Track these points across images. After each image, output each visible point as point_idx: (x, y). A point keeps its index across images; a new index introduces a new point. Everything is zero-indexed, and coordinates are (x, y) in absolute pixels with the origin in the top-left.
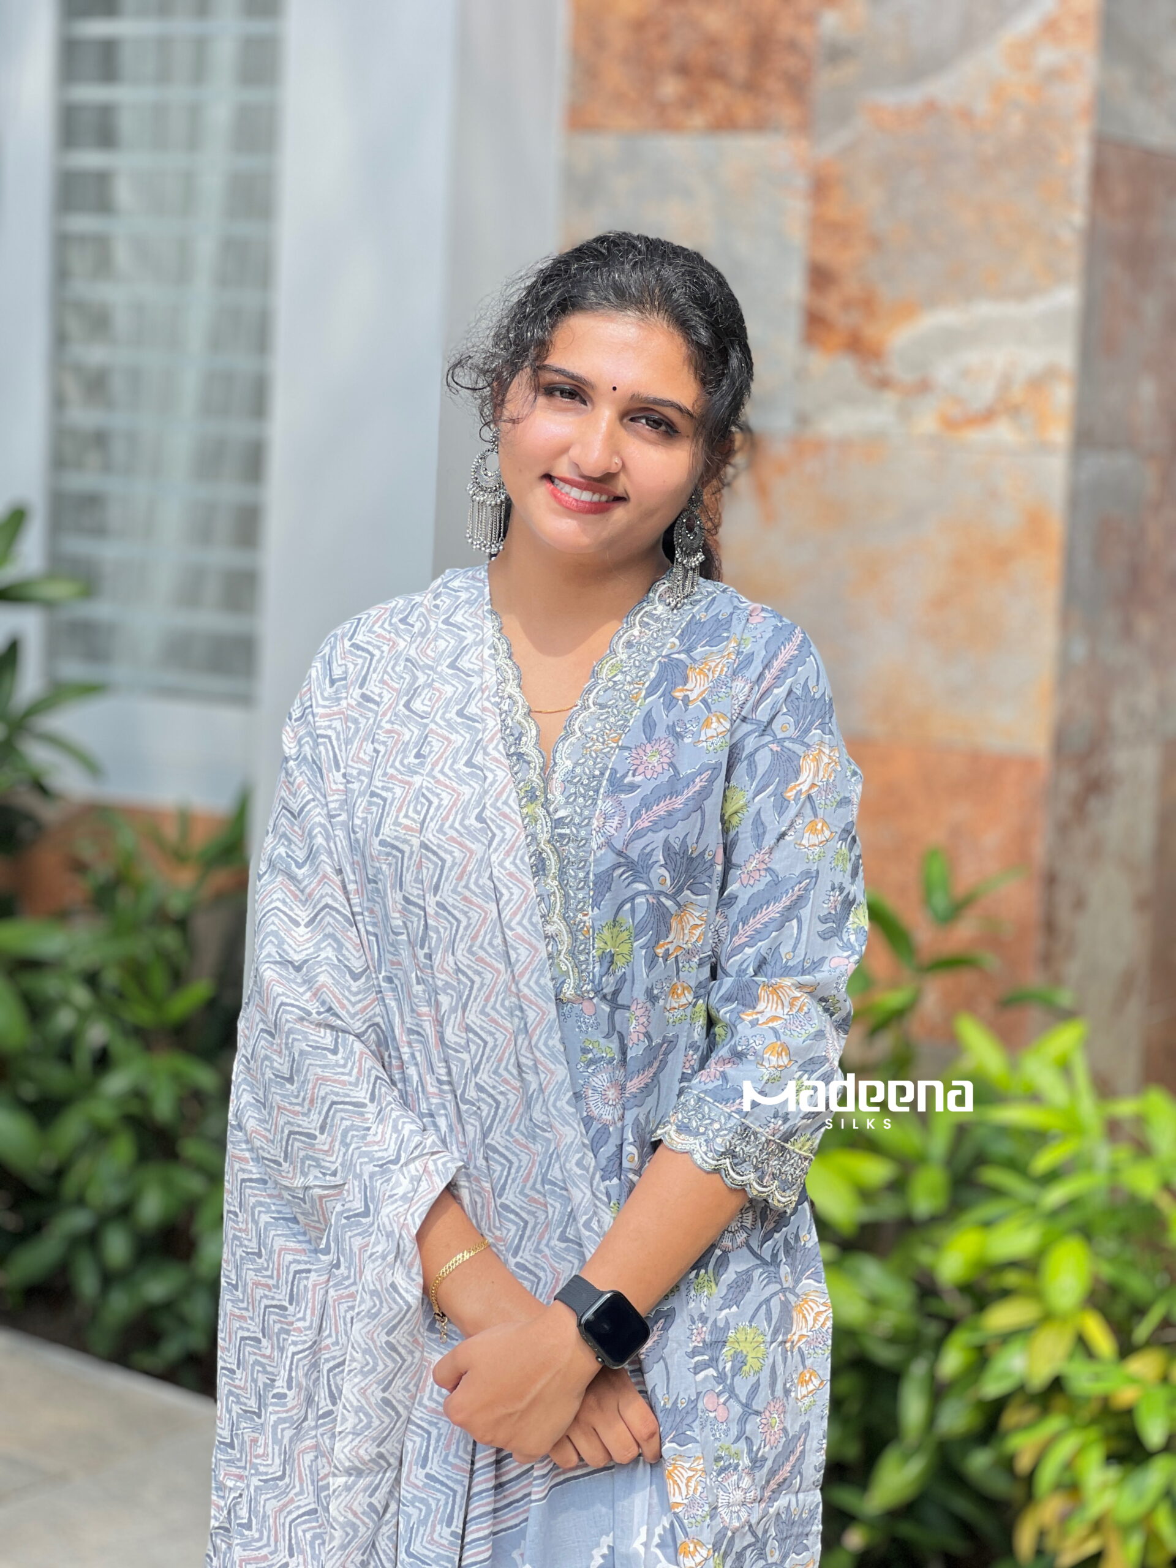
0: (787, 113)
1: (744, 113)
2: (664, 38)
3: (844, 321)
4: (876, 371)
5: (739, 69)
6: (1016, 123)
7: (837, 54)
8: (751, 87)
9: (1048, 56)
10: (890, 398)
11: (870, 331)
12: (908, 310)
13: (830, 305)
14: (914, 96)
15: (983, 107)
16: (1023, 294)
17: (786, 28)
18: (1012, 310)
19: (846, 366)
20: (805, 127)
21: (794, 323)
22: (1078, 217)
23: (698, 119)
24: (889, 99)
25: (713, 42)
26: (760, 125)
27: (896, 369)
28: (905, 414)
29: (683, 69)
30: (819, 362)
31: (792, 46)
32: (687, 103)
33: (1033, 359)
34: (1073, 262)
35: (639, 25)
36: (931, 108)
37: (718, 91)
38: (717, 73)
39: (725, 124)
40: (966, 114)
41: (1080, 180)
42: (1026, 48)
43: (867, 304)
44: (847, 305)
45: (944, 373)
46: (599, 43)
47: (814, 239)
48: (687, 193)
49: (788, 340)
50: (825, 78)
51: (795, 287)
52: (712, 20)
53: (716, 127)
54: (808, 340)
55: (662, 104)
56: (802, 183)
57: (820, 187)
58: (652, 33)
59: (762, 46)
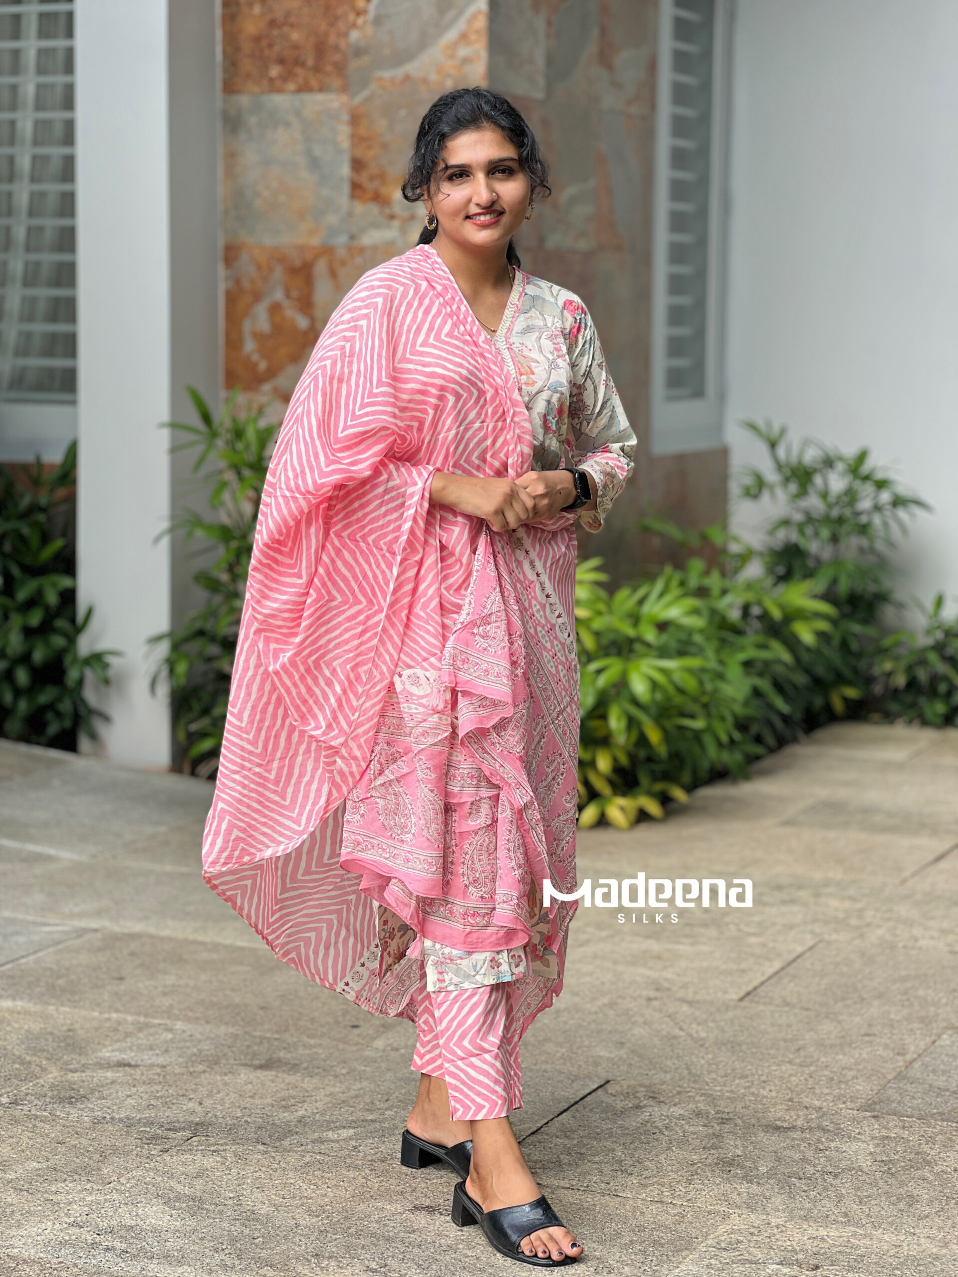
0: (335, 82)
1: (314, 83)
2: (270, 46)
3: (370, 186)
4: (387, 211)
5: (310, 62)
6: (449, 84)
7: (359, 52)
8: (317, 69)
9: (463, 52)
10: (396, 223)
11: (383, 191)
13: (363, 179)
14: (399, 72)
15: (433, 76)
17: (332, 39)
19: (374, 209)
20: (345, 89)
21: (346, 188)
23: (291, 86)
24: (387, 74)
25: (296, 47)
26: (322, 89)
27: (398, 209)
28: (403, 232)
29: (281, 61)
30: (359, 208)
31: (337, 48)
32: (285, 78)
35: (257, 39)
36: (407, 78)
37: (299, 71)
38: (298, 62)
39: (304, 88)
40: (425, 81)
42: (453, 46)
43: (382, 177)
44: (372, 178)
46: (238, 49)
47: (353, 145)
48: (287, 124)
49: (343, 197)
50: (354, 64)
51: (345, 170)
52: (295, 36)
53: (300, 90)
54: (353, 196)
55: (271, 80)
56: (346, 117)
57: (355, 119)
58: (264, 43)
59: (321, 49)
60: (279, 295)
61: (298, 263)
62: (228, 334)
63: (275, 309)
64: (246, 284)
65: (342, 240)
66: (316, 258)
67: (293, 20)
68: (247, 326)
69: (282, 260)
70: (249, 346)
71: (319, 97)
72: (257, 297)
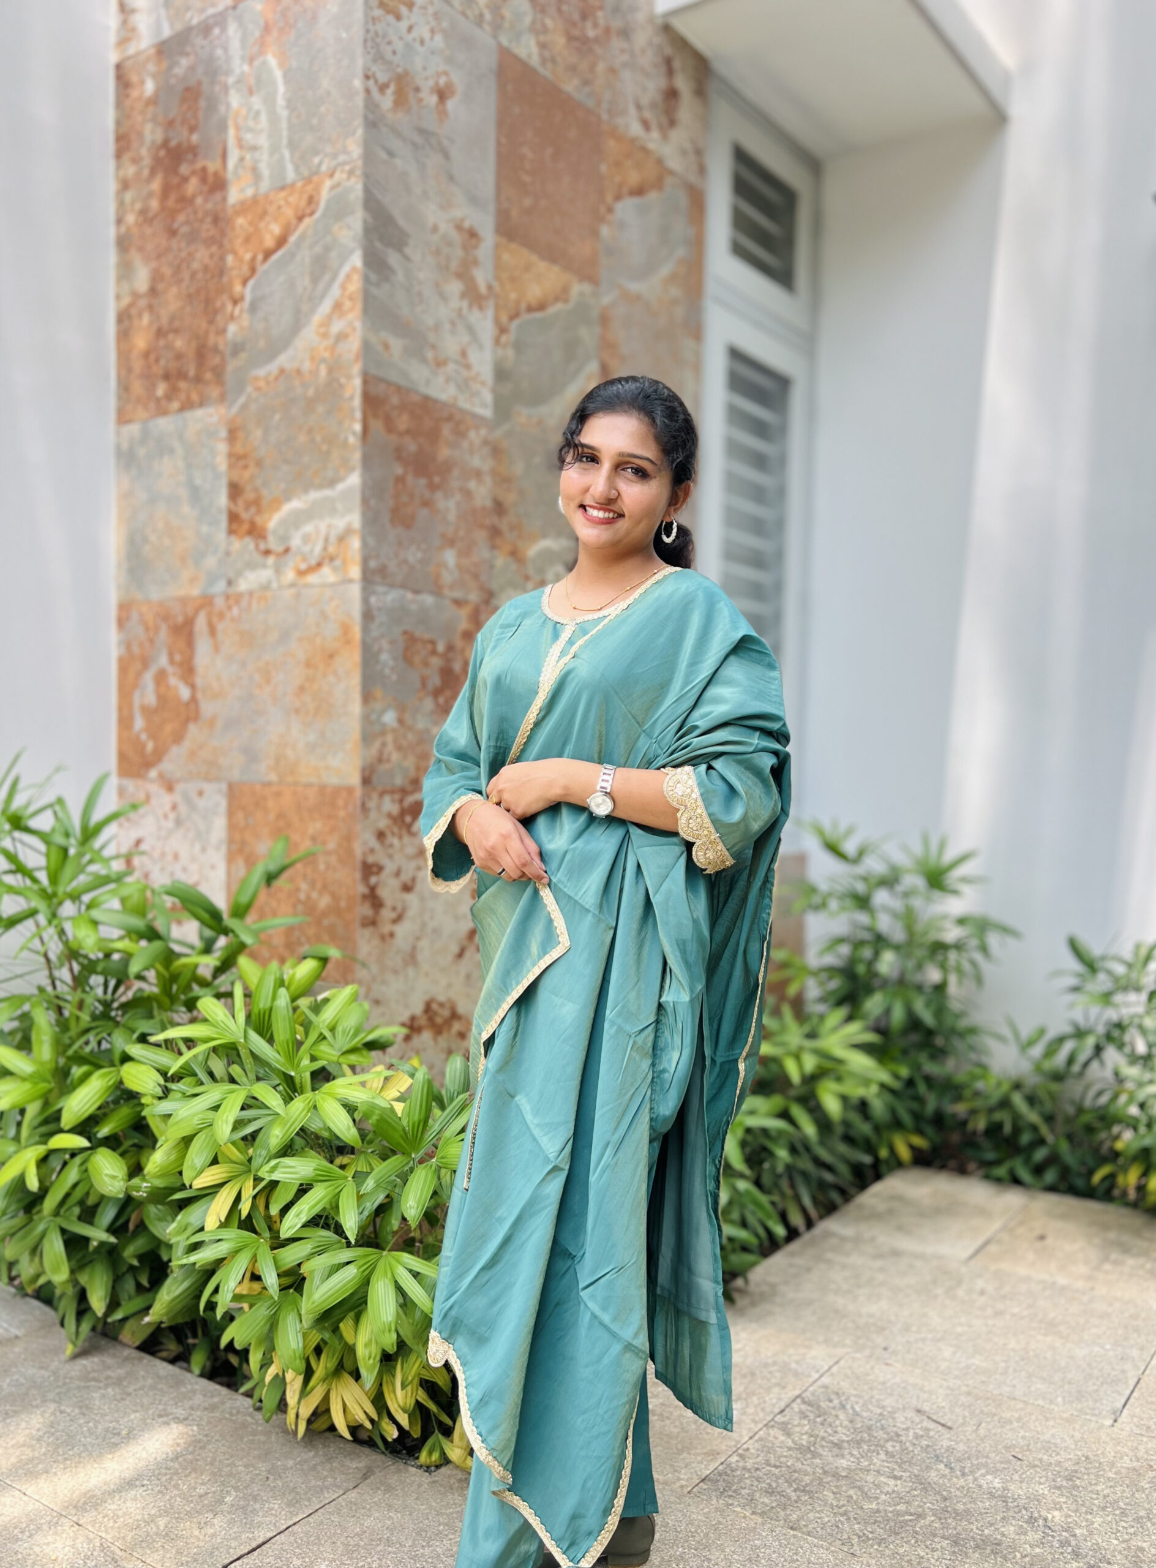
0: (214, 392)
1: (195, 397)
2: (157, 360)
3: (245, 516)
4: (263, 545)
5: (192, 372)
6: (323, 371)
7: (237, 349)
8: (198, 379)
9: (337, 327)
10: (271, 560)
11: (259, 520)
12: (277, 503)
13: (240, 509)
15: (307, 366)
16: (332, 483)
17: (212, 339)
18: (327, 492)
19: (249, 543)
20: (222, 398)
21: (224, 522)
22: (358, 427)
23: (175, 405)
24: (261, 372)
25: (179, 356)
26: (201, 404)
27: (273, 543)
28: (278, 571)
29: (166, 377)
30: (237, 544)
31: (216, 350)
32: (169, 397)
33: (340, 524)
34: (357, 456)
35: (146, 354)
36: (282, 371)
37: (183, 385)
38: (182, 375)
39: (188, 405)
40: (299, 373)
41: (357, 402)
42: (327, 322)
43: (257, 503)
45: (296, 542)
46: (130, 370)
47: (231, 466)
48: (172, 451)
49: (221, 534)
50: (231, 366)
51: (223, 500)
52: (179, 343)
53: (182, 409)
54: (231, 532)
55: (158, 400)
56: (223, 434)
57: (233, 434)
58: (152, 357)
59: (201, 354)
60: (163, 661)
61: (180, 619)
62: (120, 709)
63: (161, 677)
64: (136, 650)
65: (220, 586)
66: (197, 612)
67: (177, 324)
68: (137, 701)
69: (166, 618)
70: (139, 723)
71: (199, 413)
72: (145, 663)
